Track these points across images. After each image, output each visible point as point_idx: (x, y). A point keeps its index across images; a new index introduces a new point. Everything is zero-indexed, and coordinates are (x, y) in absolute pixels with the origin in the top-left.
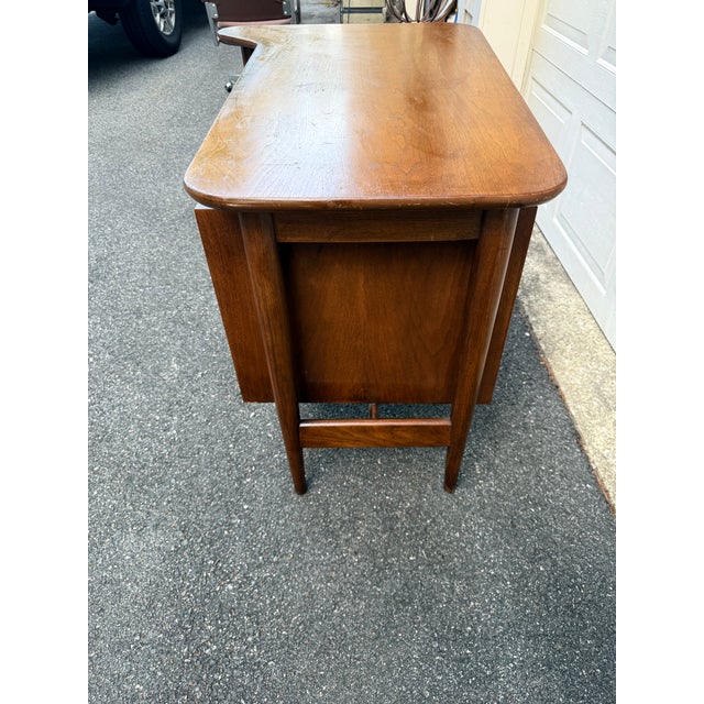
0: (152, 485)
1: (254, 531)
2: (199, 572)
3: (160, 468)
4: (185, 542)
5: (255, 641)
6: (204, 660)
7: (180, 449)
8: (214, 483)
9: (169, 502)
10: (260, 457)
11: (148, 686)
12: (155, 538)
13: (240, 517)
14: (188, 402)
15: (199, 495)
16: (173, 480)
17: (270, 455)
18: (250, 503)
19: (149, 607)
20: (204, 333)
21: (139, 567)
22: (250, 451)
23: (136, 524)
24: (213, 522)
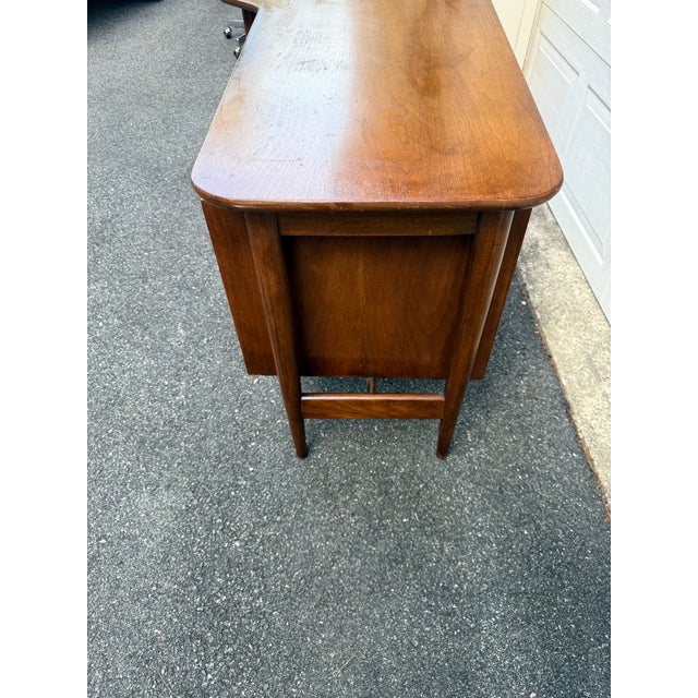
0: (163, 448)
1: (259, 492)
2: (209, 530)
3: (170, 431)
4: (195, 502)
5: (260, 593)
6: (215, 609)
7: (189, 413)
8: (221, 446)
9: (179, 464)
10: (264, 422)
11: (165, 631)
12: (167, 498)
13: (245, 479)
14: (195, 367)
15: (207, 458)
16: (183, 444)
17: (274, 420)
18: (254, 465)
19: (164, 561)
20: (208, 299)
21: (153, 524)
22: (254, 416)
23: (149, 484)
24: (221, 483)
